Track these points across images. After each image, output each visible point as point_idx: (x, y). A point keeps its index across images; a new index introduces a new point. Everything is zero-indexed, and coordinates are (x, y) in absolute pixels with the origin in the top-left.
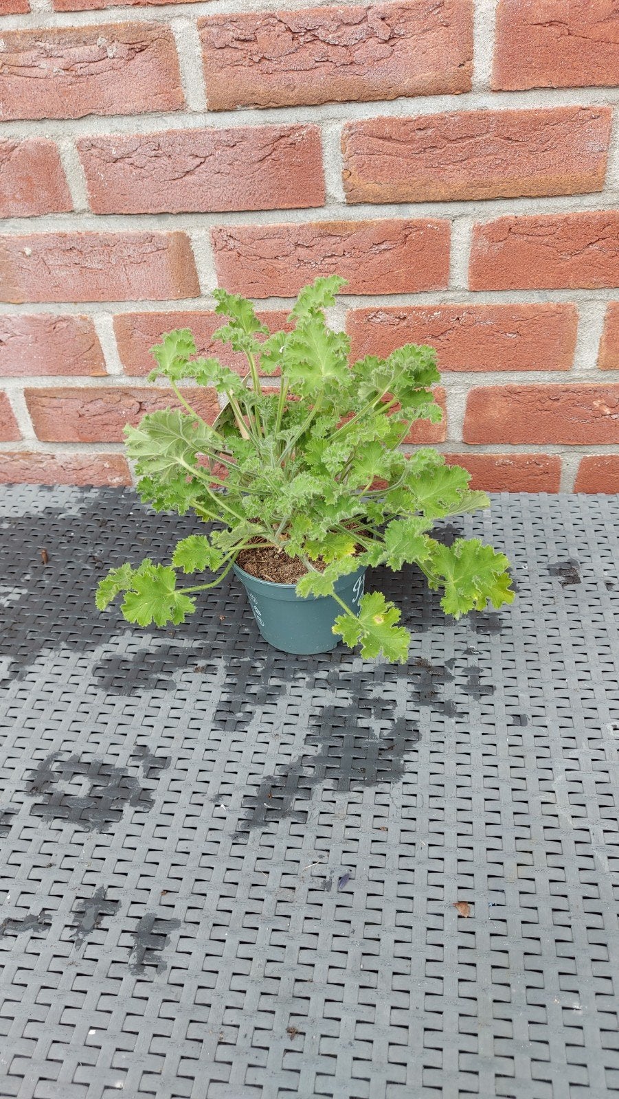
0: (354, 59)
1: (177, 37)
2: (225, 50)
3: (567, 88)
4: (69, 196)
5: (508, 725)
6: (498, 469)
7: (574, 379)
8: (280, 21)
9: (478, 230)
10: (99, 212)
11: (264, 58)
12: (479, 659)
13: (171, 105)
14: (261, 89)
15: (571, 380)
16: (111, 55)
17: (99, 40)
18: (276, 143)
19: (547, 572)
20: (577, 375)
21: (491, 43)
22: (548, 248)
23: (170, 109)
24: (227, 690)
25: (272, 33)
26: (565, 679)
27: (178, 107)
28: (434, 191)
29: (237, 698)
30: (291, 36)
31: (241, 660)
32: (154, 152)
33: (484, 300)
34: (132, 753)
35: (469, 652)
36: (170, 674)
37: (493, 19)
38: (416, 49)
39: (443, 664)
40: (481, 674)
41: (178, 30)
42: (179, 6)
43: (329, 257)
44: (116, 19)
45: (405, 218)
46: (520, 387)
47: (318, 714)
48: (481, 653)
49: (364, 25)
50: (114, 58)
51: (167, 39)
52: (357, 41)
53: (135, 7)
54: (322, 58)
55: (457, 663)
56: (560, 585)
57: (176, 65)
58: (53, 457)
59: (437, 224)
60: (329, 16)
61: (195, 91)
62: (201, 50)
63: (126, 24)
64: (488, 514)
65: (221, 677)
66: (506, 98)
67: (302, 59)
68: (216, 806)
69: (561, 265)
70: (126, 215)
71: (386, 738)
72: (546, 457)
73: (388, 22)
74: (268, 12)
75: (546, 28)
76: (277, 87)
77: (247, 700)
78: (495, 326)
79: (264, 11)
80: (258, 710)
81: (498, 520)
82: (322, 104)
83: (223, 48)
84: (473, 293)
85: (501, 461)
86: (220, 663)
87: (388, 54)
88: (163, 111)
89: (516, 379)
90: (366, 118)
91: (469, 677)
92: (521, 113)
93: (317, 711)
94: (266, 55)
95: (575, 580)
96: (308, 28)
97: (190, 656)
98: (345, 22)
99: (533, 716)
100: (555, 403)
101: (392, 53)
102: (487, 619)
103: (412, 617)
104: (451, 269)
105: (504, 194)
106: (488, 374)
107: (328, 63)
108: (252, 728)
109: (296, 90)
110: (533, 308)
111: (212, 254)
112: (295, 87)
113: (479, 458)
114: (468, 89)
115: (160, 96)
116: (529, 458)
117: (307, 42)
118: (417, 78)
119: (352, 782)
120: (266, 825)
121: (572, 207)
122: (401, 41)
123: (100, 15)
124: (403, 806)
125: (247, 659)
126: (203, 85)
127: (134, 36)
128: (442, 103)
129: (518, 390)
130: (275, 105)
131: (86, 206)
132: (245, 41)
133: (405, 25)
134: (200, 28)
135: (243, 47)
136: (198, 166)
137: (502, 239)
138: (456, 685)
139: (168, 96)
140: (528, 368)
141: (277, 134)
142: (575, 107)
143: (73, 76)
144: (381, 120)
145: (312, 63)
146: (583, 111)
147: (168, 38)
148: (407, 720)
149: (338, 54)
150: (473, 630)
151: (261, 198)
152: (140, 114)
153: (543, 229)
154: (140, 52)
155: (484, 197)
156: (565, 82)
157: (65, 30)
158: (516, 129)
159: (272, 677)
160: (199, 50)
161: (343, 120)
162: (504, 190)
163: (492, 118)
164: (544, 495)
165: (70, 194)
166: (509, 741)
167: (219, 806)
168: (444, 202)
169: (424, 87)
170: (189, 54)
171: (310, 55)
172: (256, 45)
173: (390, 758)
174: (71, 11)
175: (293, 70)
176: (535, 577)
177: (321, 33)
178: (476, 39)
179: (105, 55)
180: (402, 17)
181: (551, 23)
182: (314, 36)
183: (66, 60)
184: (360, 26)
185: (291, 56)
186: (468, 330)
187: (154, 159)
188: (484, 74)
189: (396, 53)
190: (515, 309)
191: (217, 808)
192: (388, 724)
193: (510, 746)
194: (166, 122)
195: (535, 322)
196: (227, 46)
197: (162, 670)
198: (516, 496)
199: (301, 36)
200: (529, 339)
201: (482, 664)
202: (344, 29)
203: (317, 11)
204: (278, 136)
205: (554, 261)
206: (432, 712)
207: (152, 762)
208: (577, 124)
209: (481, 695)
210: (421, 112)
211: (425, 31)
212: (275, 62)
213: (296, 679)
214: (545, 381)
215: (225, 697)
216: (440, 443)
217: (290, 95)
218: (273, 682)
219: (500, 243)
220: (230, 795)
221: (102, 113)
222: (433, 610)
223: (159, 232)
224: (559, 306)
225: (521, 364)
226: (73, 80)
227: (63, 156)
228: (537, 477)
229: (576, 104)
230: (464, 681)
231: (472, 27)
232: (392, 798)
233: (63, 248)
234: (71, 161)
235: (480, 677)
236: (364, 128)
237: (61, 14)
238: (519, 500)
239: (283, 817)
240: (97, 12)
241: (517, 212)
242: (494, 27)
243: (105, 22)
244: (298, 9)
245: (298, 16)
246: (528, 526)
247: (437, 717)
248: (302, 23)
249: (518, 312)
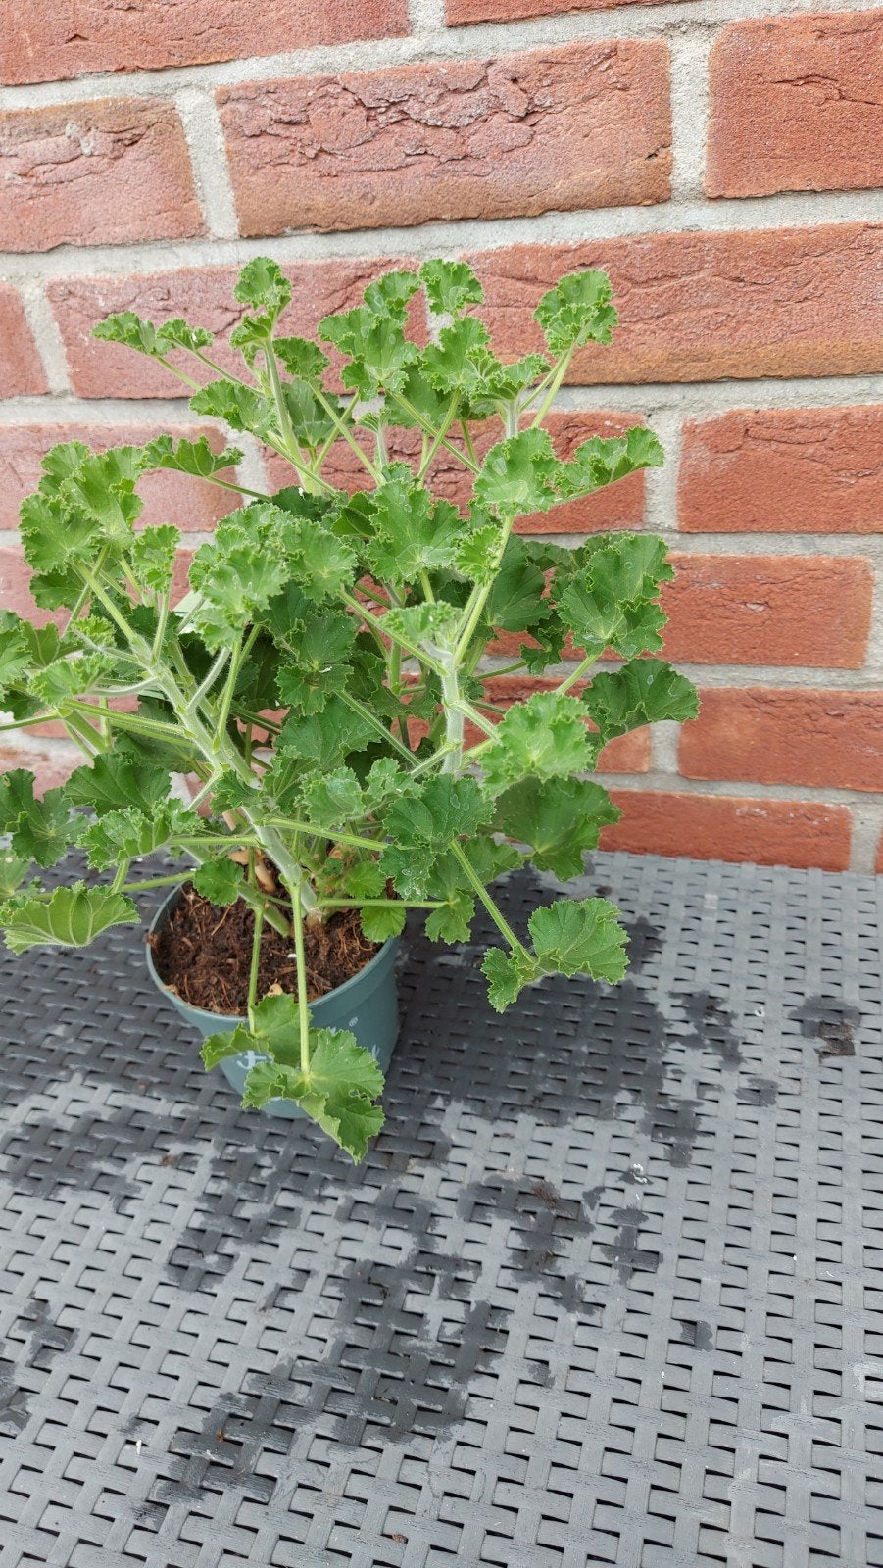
0: (469, 150)
1: (186, 120)
2: (261, 140)
3: (841, 191)
4: (42, 370)
5: (671, 1341)
6: (741, 821)
7: (869, 684)
8: (345, 89)
9: (690, 432)
10: (87, 394)
11: (322, 150)
12: (646, 1194)
13: (182, 229)
14: (320, 201)
15: (864, 685)
16: (87, 151)
17: (67, 128)
18: (349, 289)
19: (796, 1027)
20: (874, 676)
21: (703, 117)
22: (815, 464)
23: (181, 235)
24: (204, 1206)
25: (333, 109)
26: (792, 1255)
27: (193, 231)
28: (610, 367)
29: (217, 1225)
30: (365, 113)
31: (242, 1149)
32: (161, 303)
33: (705, 547)
34: (22, 1314)
35: (629, 1176)
36: (122, 1162)
37: (706, 75)
38: (572, 130)
39: (579, 1197)
40: (642, 1226)
41: (187, 108)
42: (186, 70)
43: (445, 471)
44: (92, 94)
45: (566, 411)
46: (773, 692)
47: (342, 1275)
48: (649, 1183)
49: (483, 92)
50: (92, 155)
51: (169, 125)
52: (472, 120)
53: (120, 73)
54: (417, 148)
55: (605, 1198)
56: (817, 1056)
57: (187, 163)
58: (46, 758)
59: (621, 421)
60: (424, 77)
61: (219, 207)
62: (223, 139)
63: (106, 102)
64: (711, 904)
65: (200, 1180)
66: (732, 210)
67: (384, 152)
68: (129, 1442)
69: (840, 493)
70: (126, 399)
71: (449, 1340)
72: (823, 809)
73: (524, 85)
74: (326, 75)
75: (799, 89)
76: (346, 198)
77: (230, 1231)
78: (726, 590)
79: (318, 74)
80: (245, 1252)
81: (729, 917)
82: (420, 224)
83: (258, 136)
84: (687, 536)
85: (745, 809)
86: (207, 1152)
87: (524, 139)
88: (171, 238)
89: (766, 678)
90: (493, 246)
91: (621, 1229)
92: (758, 236)
93: (342, 1269)
94: (326, 146)
95: (845, 1048)
96: (392, 100)
97: (162, 1132)
98: (451, 88)
99: (720, 1328)
100: (838, 721)
101: (532, 137)
102: (676, 1112)
103: (544, 1093)
104: (647, 496)
105: (733, 372)
106: (718, 668)
107: (426, 157)
108: (224, 1290)
109: (377, 203)
110: (793, 563)
111: (263, 463)
112: (375, 198)
113: (708, 802)
114: (665, 195)
115: (165, 214)
116: (795, 808)
117: (392, 124)
118: (575, 178)
119: (369, 1427)
120: (200, 1498)
121: (855, 395)
122: (547, 118)
123: (67, 88)
124: (447, 1494)
125: (251, 1149)
126: (231, 196)
127: (120, 121)
128: (622, 221)
129: (770, 697)
130: (343, 227)
131: (67, 385)
132: (290, 123)
133: (551, 89)
134: (221, 103)
135: (288, 134)
136: (230, 325)
137: (732, 448)
138: (595, 1243)
139: (176, 214)
140: (787, 661)
141: (351, 273)
142: (857, 224)
143: (35, 186)
144: (519, 251)
145: (400, 159)
146: (870, 231)
147: (171, 122)
148: (493, 1308)
149: (442, 142)
150: (645, 1132)
151: (331, 375)
152: (137, 243)
153: (805, 432)
154: (132, 144)
155: (699, 377)
156: (836, 181)
157: (16, 114)
158: (751, 263)
159: (284, 1189)
160: (220, 140)
161: (456, 250)
162: (733, 366)
163: (708, 246)
164: (816, 875)
165: (42, 368)
166: (664, 1377)
167: (134, 1443)
168: (631, 384)
169: (589, 194)
170: (207, 147)
171: (396, 145)
172: (309, 131)
173: (446, 1384)
174: (25, 85)
175: (370, 170)
176: (773, 1034)
177: (413, 108)
178: (676, 110)
179: (79, 152)
180: (547, 75)
181: (807, 80)
182: (402, 112)
183: (23, 161)
184: (477, 95)
185: (367, 146)
186: (680, 596)
187: (162, 313)
188: (691, 171)
189: (539, 137)
190: (757, 564)
191: (128, 1447)
192: (457, 1311)
193: (666, 1387)
194: (178, 256)
195: (796, 586)
196: (263, 133)
197: (111, 1156)
198: (766, 871)
199: (381, 113)
200: (788, 614)
201: (649, 1205)
202: (450, 99)
203: (405, 71)
204: (352, 277)
205: (826, 487)
206: (541, 1295)
207: (45, 1335)
208: (861, 254)
209: (635, 1270)
210: (586, 235)
211: (586, 99)
212: (340, 157)
213: (321, 1199)
214: (817, 684)
215: (197, 1221)
216: (641, 773)
217: (368, 210)
218: (285, 1199)
219: (730, 455)
220: (156, 1423)
221: (79, 242)
222: (585, 1083)
223: (178, 426)
224: (837, 561)
225: (775, 654)
226: (35, 191)
227: (29, 308)
228: (808, 840)
229: (857, 220)
230: (609, 1236)
231: (669, 90)
232: (430, 1475)
233: (39, 449)
234: (40, 317)
235: (640, 1231)
236: (491, 263)
237: (10, 91)
238: (771, 881)
239: (232, 1483)
240: (63, 84)
241: (759, 402)
242: (707, 89)
243: (75, 100)
244: (374, 69)
245: (373, 80)
246: (778, 932)
247: (547, 1307)
248: (380, 93)
249: (766, 569)
